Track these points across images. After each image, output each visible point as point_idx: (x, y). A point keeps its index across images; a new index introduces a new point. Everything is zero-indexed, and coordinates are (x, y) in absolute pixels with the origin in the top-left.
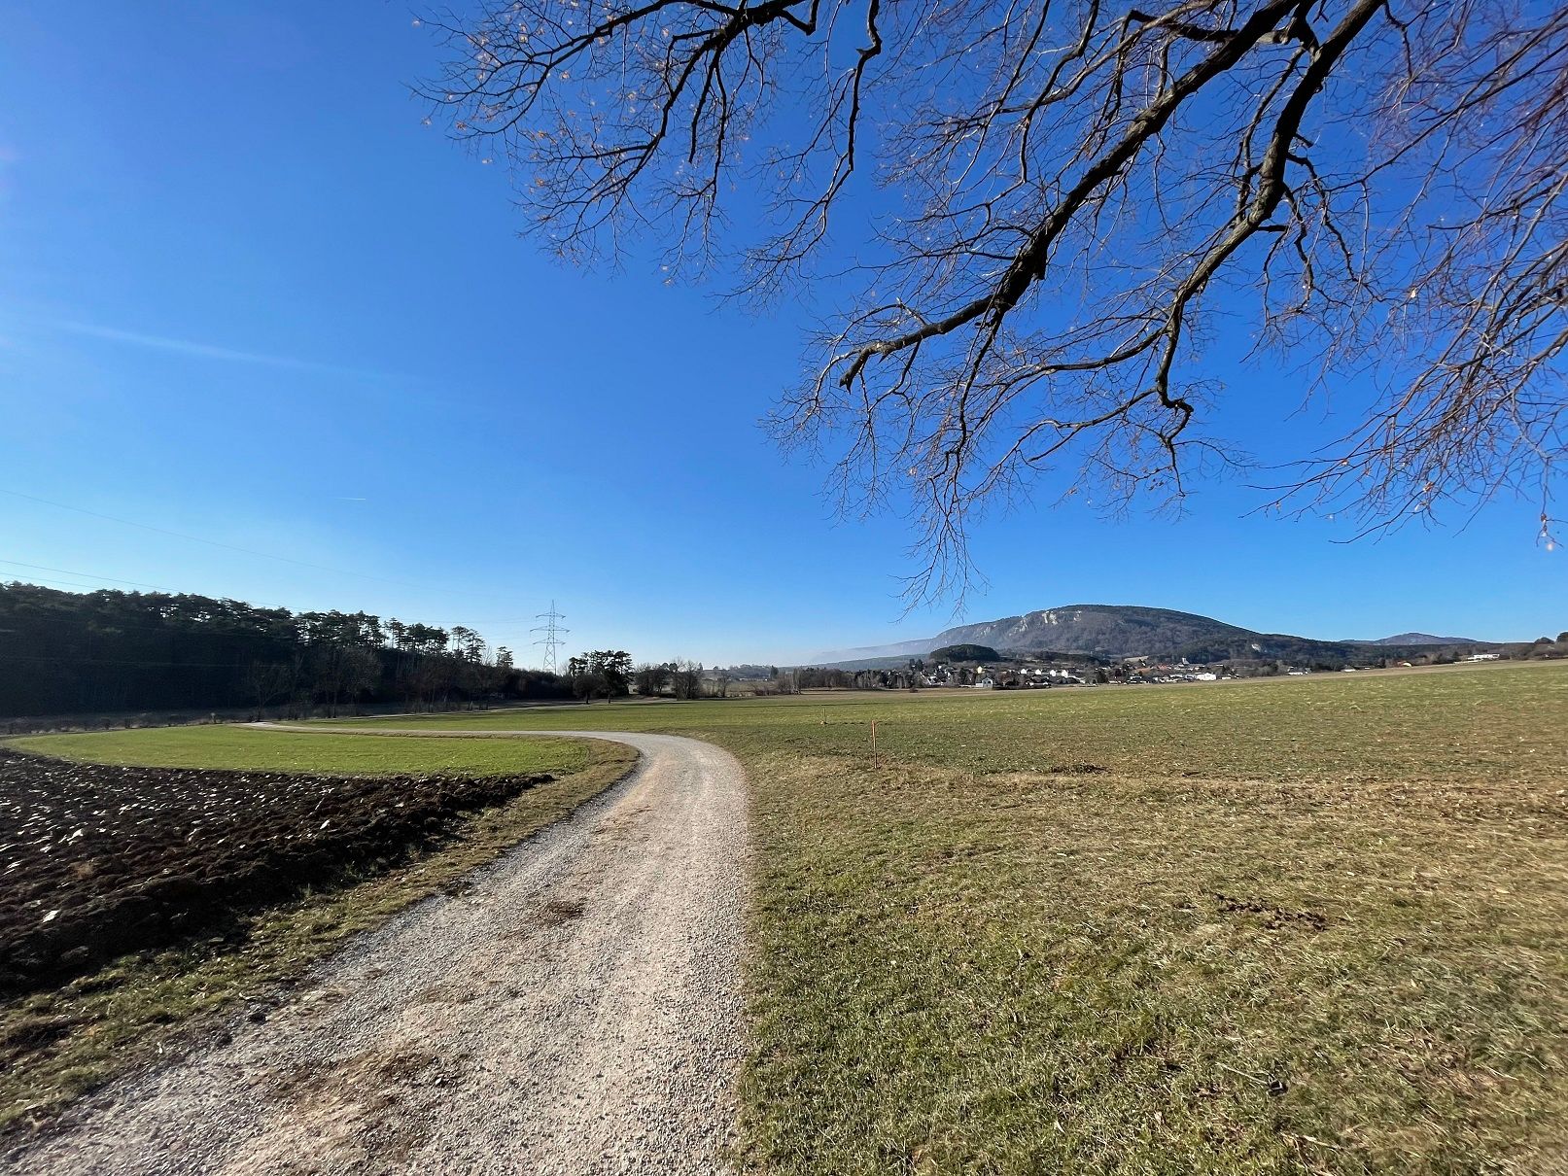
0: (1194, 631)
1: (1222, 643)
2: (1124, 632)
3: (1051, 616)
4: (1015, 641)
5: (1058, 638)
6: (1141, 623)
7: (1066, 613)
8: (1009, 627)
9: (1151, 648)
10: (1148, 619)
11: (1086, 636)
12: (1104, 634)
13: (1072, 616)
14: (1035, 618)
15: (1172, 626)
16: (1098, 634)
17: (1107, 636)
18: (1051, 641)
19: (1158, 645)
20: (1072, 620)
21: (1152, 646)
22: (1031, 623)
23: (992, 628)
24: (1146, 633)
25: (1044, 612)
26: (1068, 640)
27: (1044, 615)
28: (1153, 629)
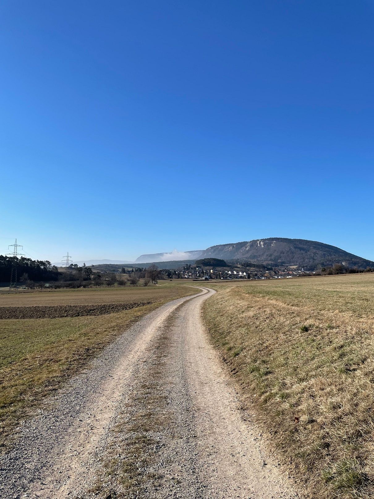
0: (324, 254)
1: (330, 261)
2: (292, 253)
3: (262, 243)
4: (243, 254)
5: (263, 254)
6: (301, 249)
7: (268, 241)
8: (242, 247)
9: (303, 262)
10: (305, 247)
11: (276, 254)
12: (283, 253)
13: (271, 243)
14: (254, 243)
15: (315, 251)
16: (281, 253)
17: (285, 254)
18: (259, 256)
19: (306, 260)
20: (271, 245)
21: (304, 261)
22: (252, 246)
23: (233, 247)
24: (302, 254)
25: (258, 240)
26: (267, 255)
27: (258, 242)
28: (306, 252)
